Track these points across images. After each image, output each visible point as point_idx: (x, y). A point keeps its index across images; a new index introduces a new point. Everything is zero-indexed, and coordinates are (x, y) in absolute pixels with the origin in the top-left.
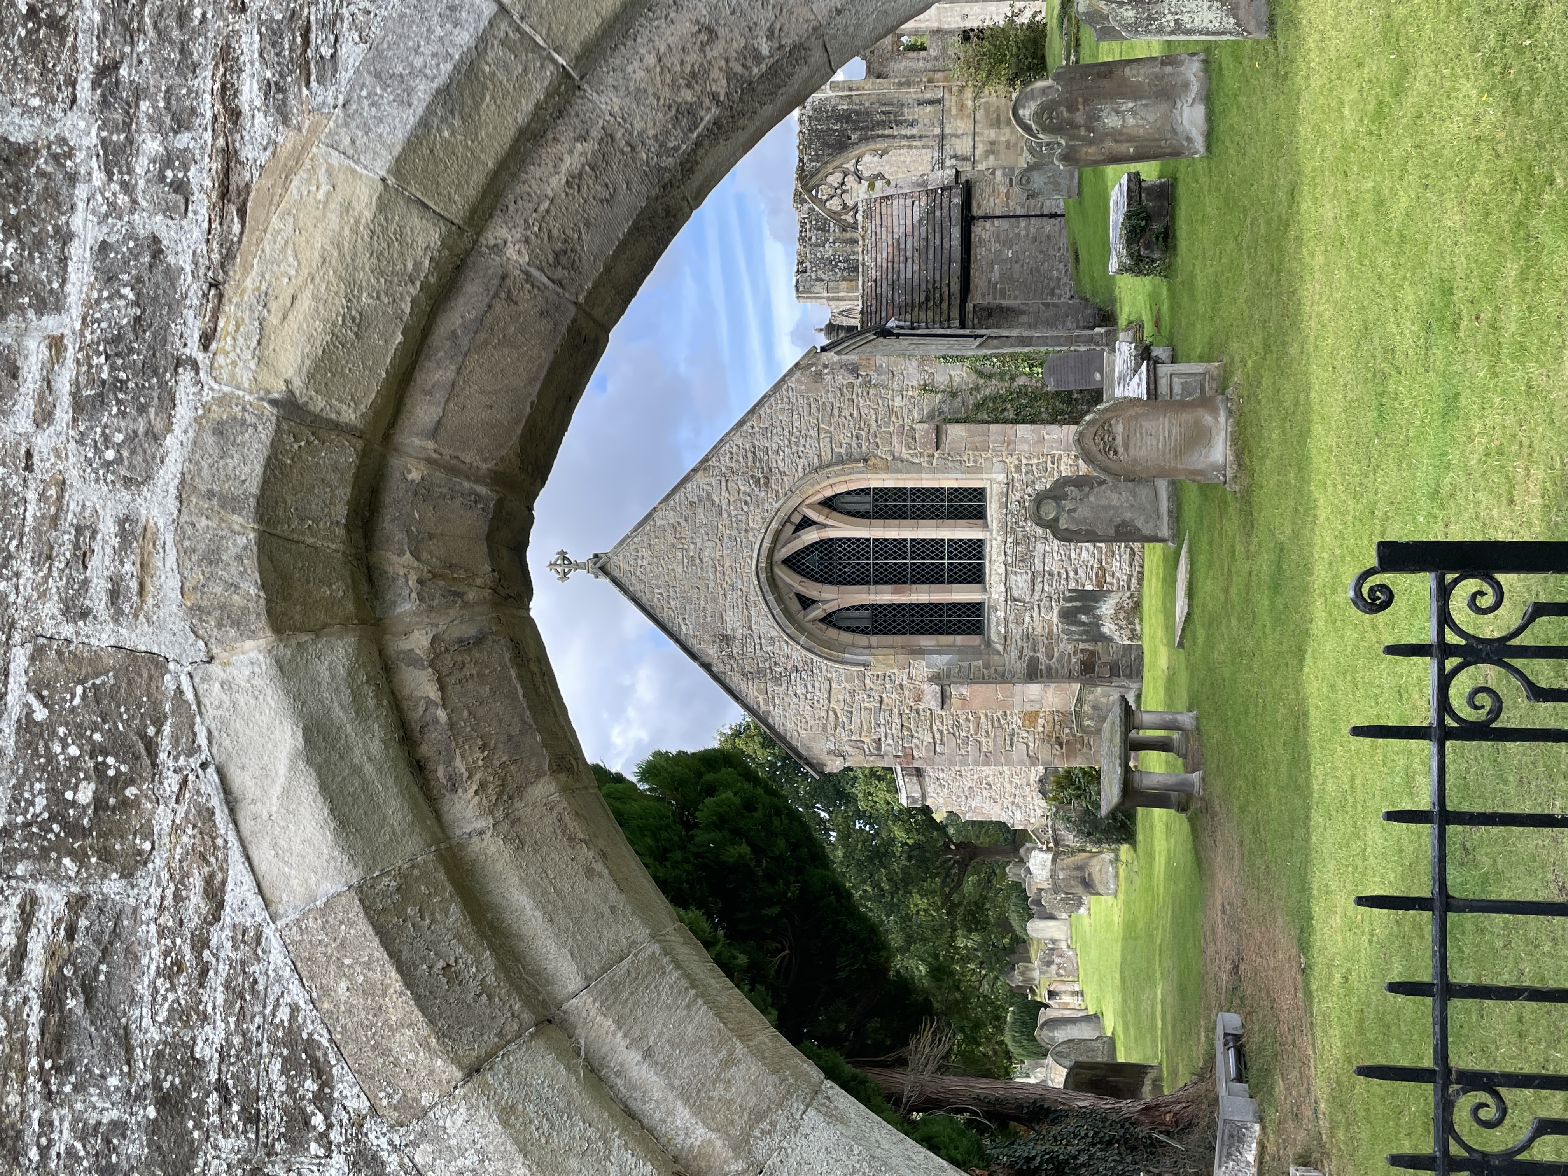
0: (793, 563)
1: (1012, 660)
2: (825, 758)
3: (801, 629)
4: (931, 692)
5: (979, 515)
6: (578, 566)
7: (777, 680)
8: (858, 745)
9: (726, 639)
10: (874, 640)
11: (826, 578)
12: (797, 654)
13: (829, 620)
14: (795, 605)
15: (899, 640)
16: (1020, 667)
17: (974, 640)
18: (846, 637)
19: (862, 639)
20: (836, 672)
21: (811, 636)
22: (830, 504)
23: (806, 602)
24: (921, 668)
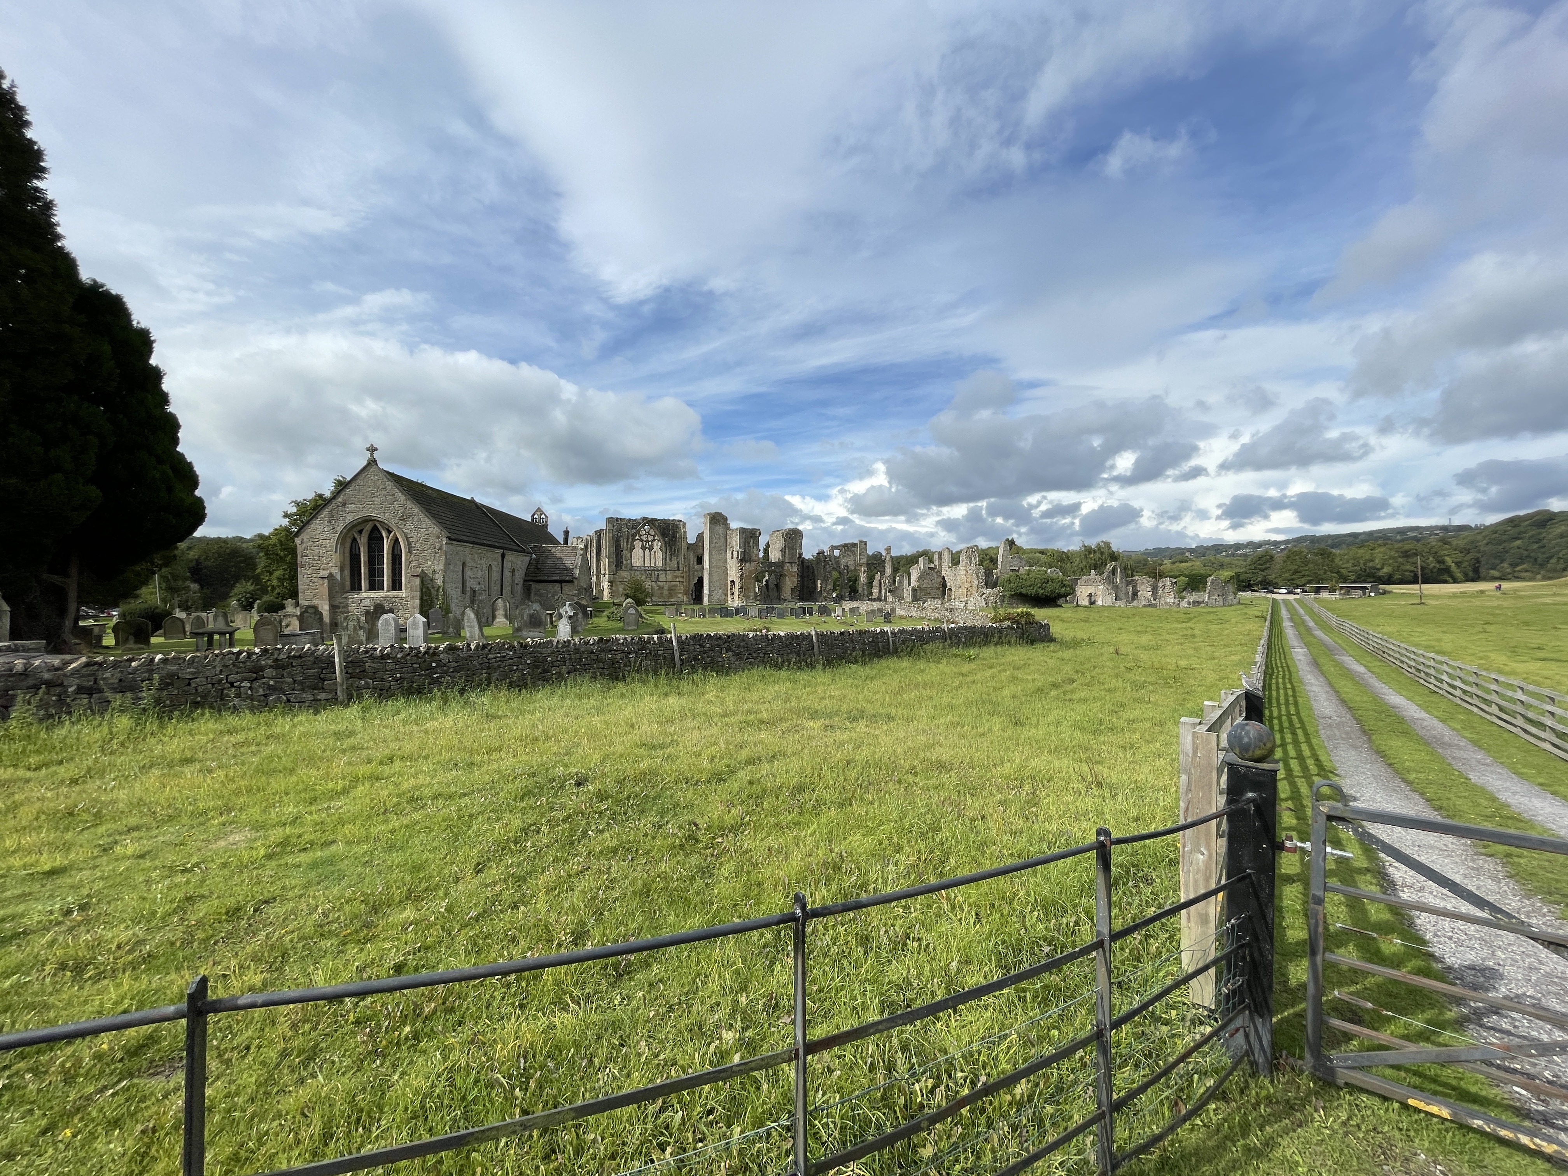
0: (375, 529)
1: (338, 600)
2: (300, 538)
3: (349, 530)
4: (326, 573)
5: (394, 589)
6: (372, 455)
7: (329, 522)
8: (306, 549)
9: (344, 505)
10: (348, 555)
11: (370, 539)
12: (339, 529)
13: (354, 540)
14: (359, 528)
15: (348, 562)
16: (336, 603)
17: (348, 587)
18: (348, 545)
19: (347, 550)
20: (333, 542)
21: (347, 534)
22: (396, 540)
23: (361, 532)
24: (335, 571)
